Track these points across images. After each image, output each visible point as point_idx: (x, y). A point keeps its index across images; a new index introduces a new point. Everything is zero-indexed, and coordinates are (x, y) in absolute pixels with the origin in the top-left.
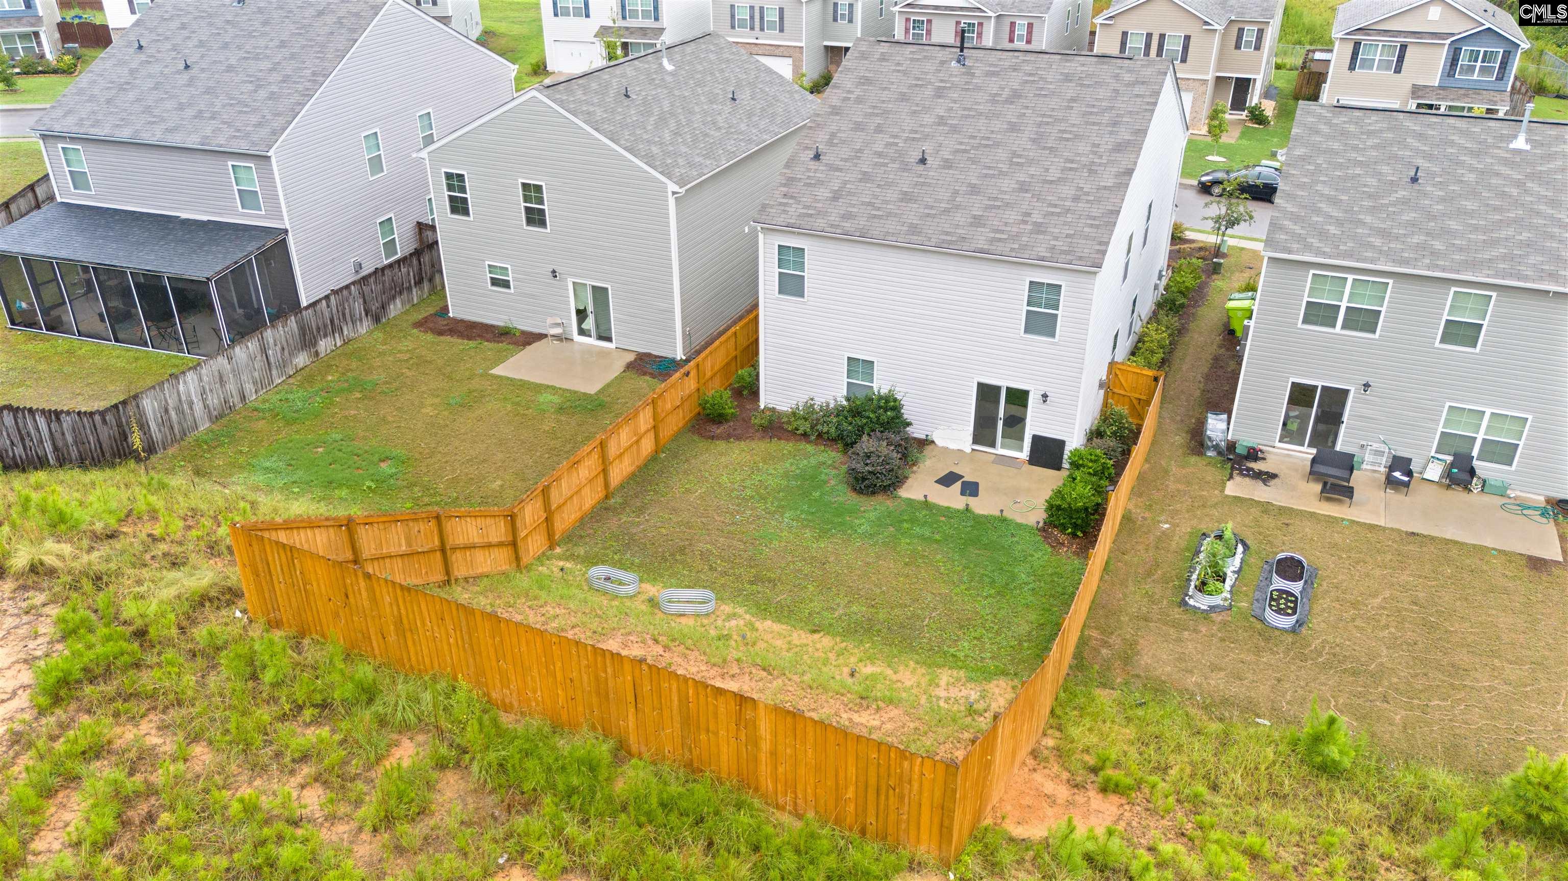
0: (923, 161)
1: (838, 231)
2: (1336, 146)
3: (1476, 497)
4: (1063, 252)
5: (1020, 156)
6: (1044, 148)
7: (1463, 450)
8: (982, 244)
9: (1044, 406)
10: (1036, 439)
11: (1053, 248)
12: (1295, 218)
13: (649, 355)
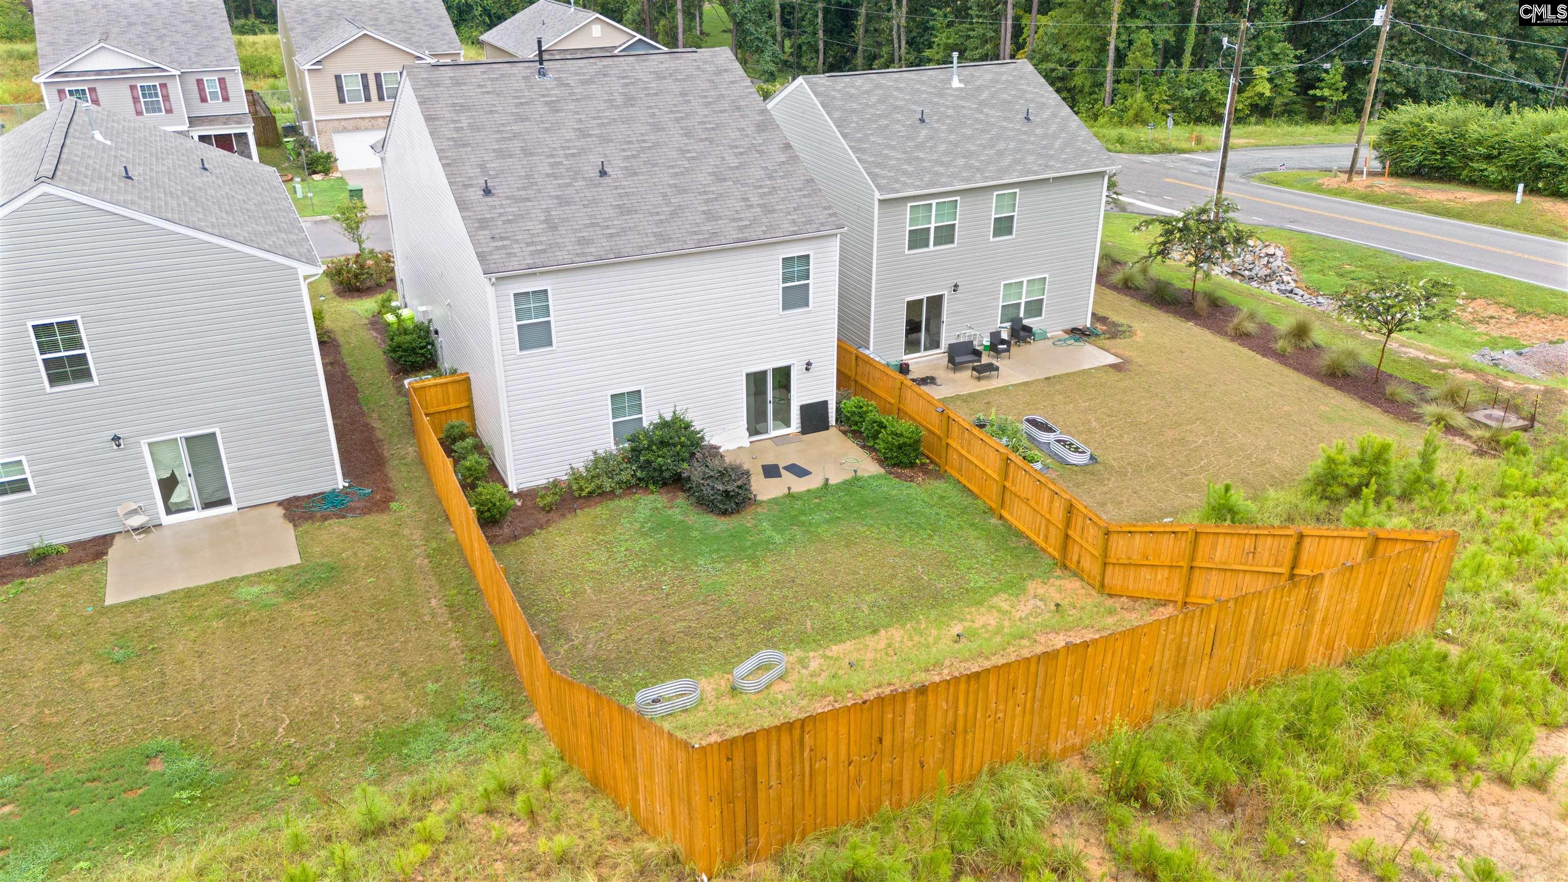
0: (603, 173)
1: (589, 258)
2: (854, 106)
3: (1033, 348)
4: (804, 223)
5: (689, 151)
6: (701, 140)
7: (1014, 316)
8: (735, 235)
9: (809, 374)
10: (805, 409)
11: (794, 222)
12: (878, 165)
13: (297, 499)
